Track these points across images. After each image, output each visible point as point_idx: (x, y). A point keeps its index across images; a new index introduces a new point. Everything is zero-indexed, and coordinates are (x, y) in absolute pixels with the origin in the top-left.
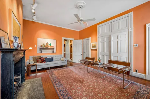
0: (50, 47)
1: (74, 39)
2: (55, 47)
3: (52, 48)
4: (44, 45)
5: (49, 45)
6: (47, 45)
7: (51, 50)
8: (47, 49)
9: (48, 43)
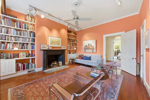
0: (90, 48)
1: (124, 32)
2: (95, 47)
3: (93, 48)
4: (86, 46)
5: (90, 45)
6: (89, 46)
7: (92, 50)
8: (88, 49)
9: (89, 44)
